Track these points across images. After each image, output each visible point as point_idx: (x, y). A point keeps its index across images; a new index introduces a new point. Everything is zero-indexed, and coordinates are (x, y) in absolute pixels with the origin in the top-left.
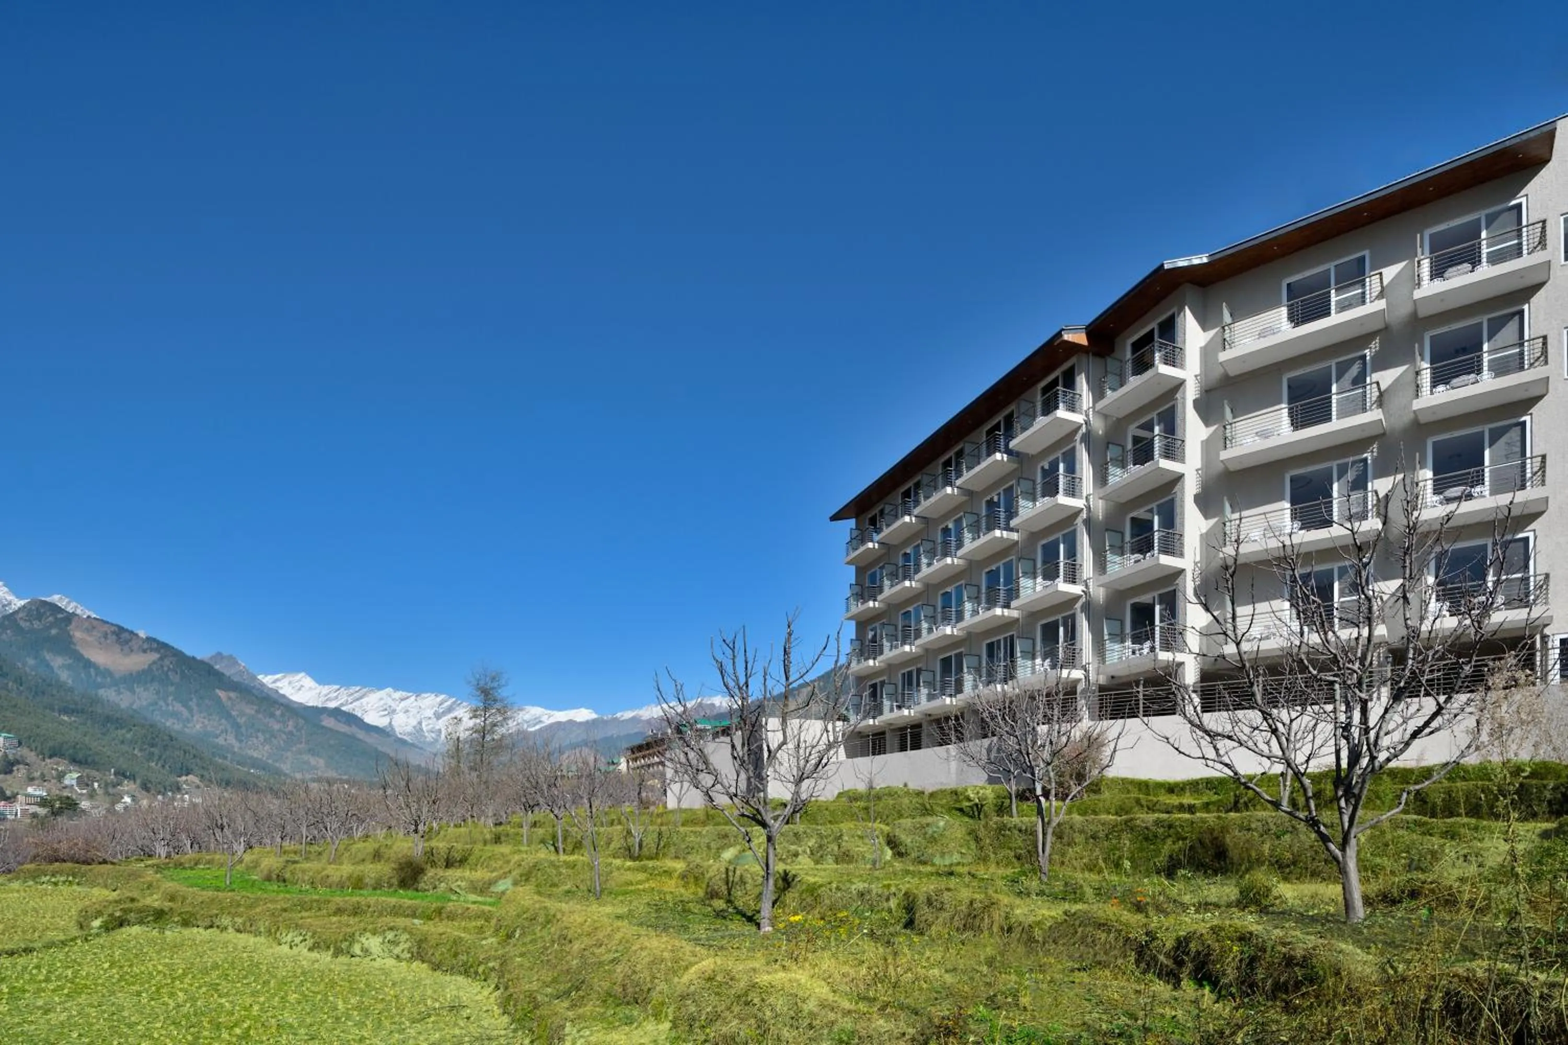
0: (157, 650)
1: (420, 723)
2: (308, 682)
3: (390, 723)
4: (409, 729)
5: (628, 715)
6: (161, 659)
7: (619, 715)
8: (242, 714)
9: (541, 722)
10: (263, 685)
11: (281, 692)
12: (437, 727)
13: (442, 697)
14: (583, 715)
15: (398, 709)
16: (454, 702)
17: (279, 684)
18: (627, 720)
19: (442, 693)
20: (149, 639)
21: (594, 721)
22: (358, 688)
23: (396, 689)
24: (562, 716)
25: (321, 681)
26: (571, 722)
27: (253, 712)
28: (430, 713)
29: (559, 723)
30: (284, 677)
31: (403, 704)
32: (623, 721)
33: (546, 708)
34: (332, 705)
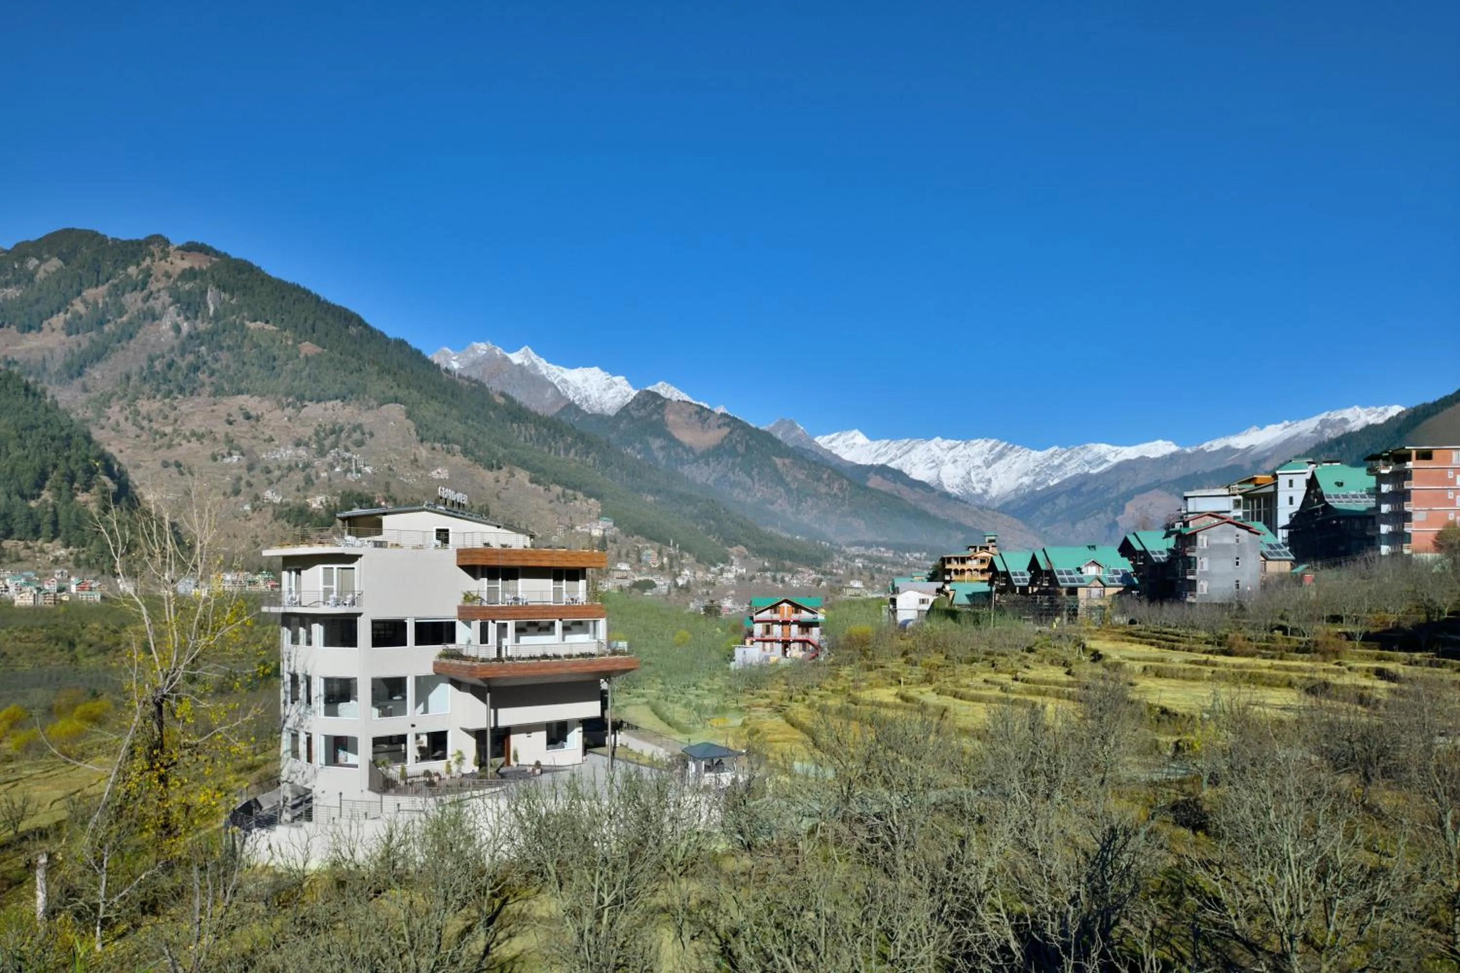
0: (728, 425)
1: (969, 473)
2: (860, 438)
3: (938, 475)
4: (958, 481)
5: (1217, 444)
6: (731, 433)
7: (1205, 446)
8: (795, 478)
9: (1106, 461)
10: (819, 447)
11: (834, 452)
12: (986, 477)
13: (992, 442)
14: (1160, 448)
15: (947, 459)
16: (1005, 447)
17: (834, 444)
18: (1217, 451)
19: (992, 438)
20: (724, 415)
21: (1173, 455)
22: (906, 441)
23: (944, 438)
24: (1130, 453)
25: (872, 436)
26: (1142, 460)
27: (803, 477)
28: (978, 461)
29: (1128, 461)
30: (839, 436)
31: (951, 453)
32: (1211, 453)
33: (1113, 444)
34: (881, 461)
